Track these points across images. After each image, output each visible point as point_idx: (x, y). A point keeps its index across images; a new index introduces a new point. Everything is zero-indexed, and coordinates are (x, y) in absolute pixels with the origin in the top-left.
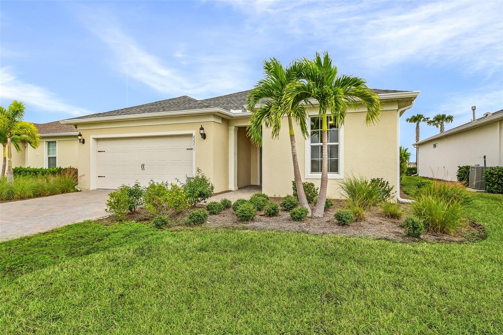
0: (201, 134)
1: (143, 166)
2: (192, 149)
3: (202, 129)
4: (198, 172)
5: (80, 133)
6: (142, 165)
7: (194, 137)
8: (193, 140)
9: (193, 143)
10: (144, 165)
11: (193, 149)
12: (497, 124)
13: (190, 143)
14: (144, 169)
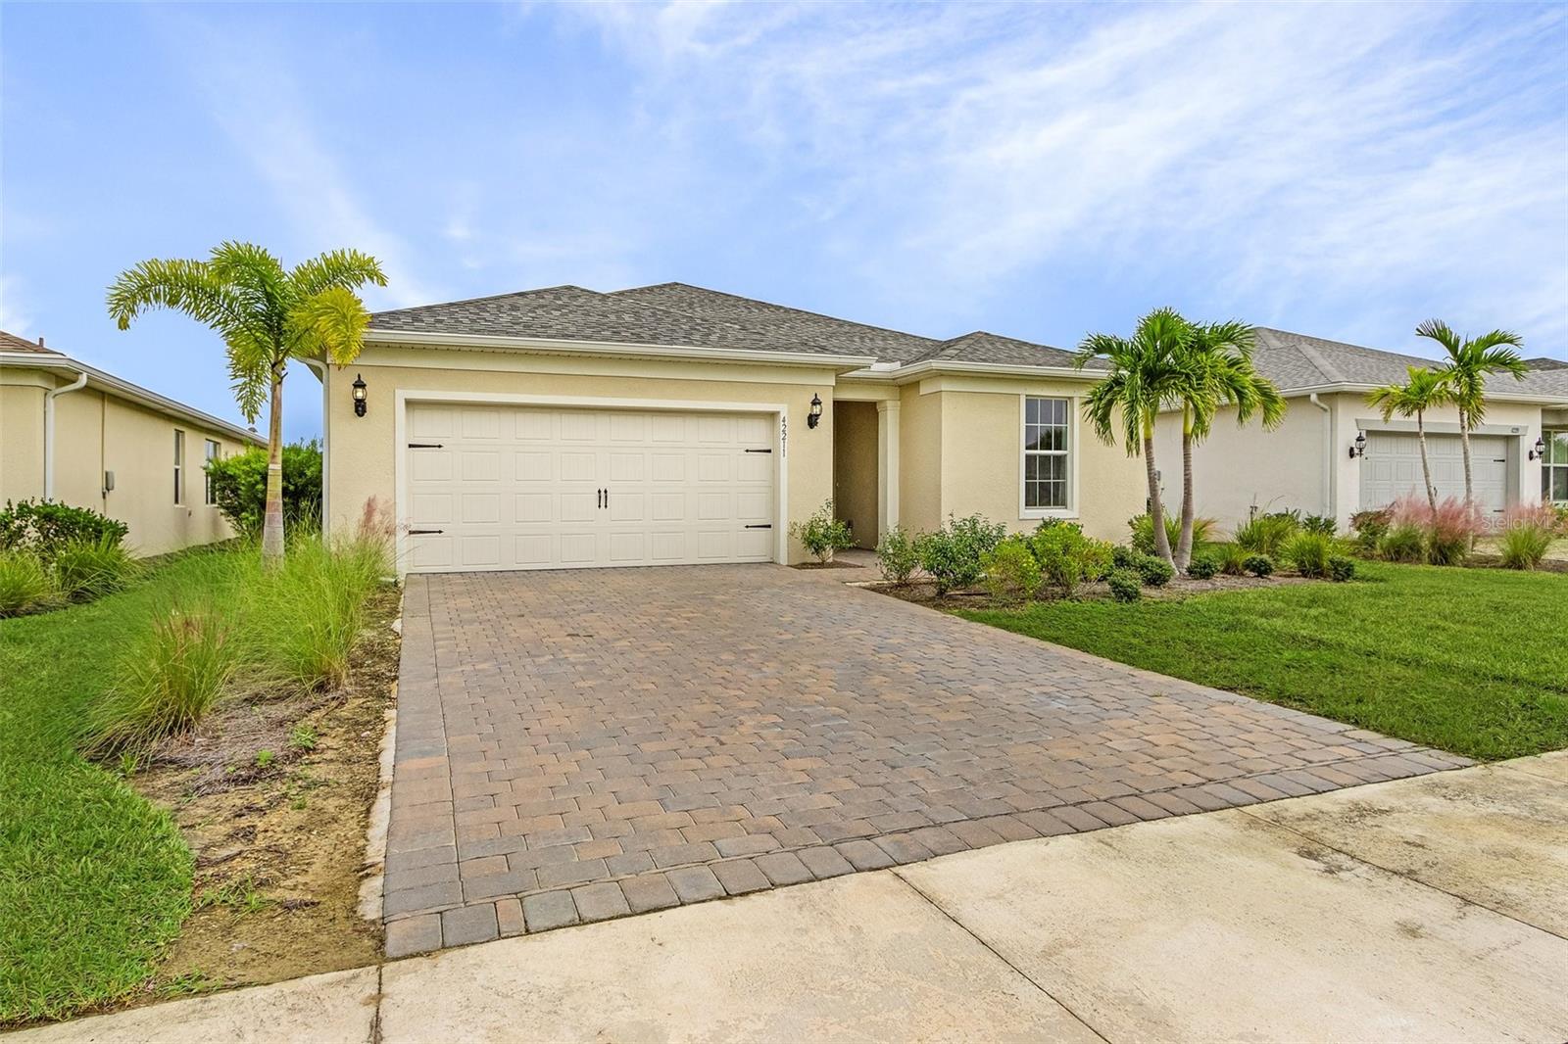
1: (603, 497)
5: (359, 376)
6: (599, 492)
7: (784, 421)
8: (782, 428)
9: (782, 436)
10: (606, 492)
11: (780, 451)
13: (756, 434)
14: (606, 506)
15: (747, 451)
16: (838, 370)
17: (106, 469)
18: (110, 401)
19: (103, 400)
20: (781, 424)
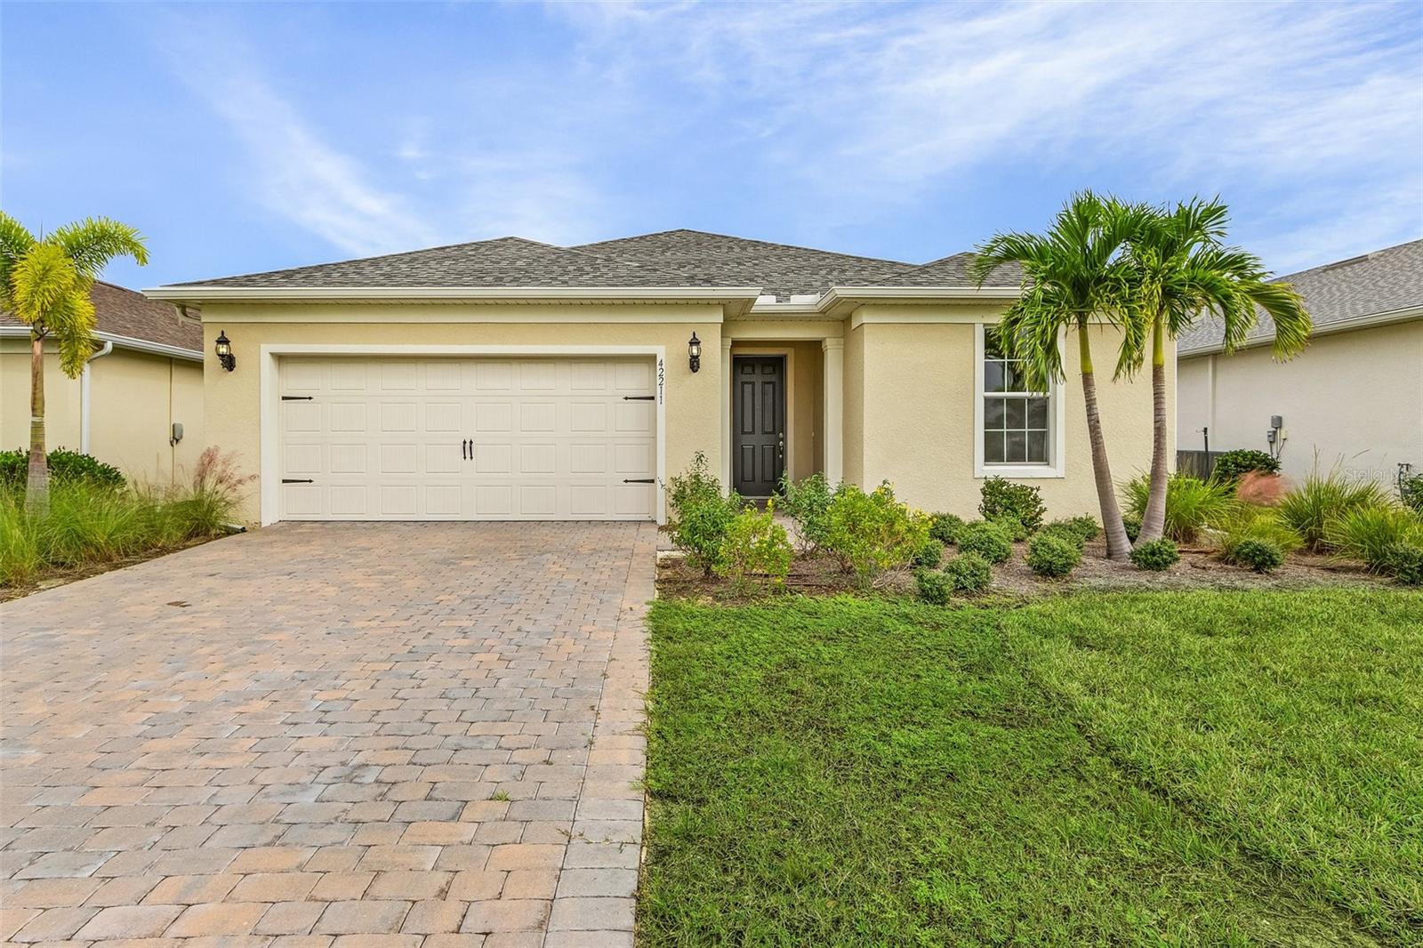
1: (468, 448)
2: (653, 398)
3: (695, 342)
4: (697, 462)
5: (223, 333)
6: (465, 442)
7: (661, 365)
8: (659, 372)
9: (659, 382)
10: (471, 442)
11: (658, 398)
12: (1208, 360)
13: (632, 380)
14: (471, 458)
15: (626, 398)
16: (724, 304)
17: (174, 421)
18: (176, 365)
19: (171, 364)
20: (659, 367)
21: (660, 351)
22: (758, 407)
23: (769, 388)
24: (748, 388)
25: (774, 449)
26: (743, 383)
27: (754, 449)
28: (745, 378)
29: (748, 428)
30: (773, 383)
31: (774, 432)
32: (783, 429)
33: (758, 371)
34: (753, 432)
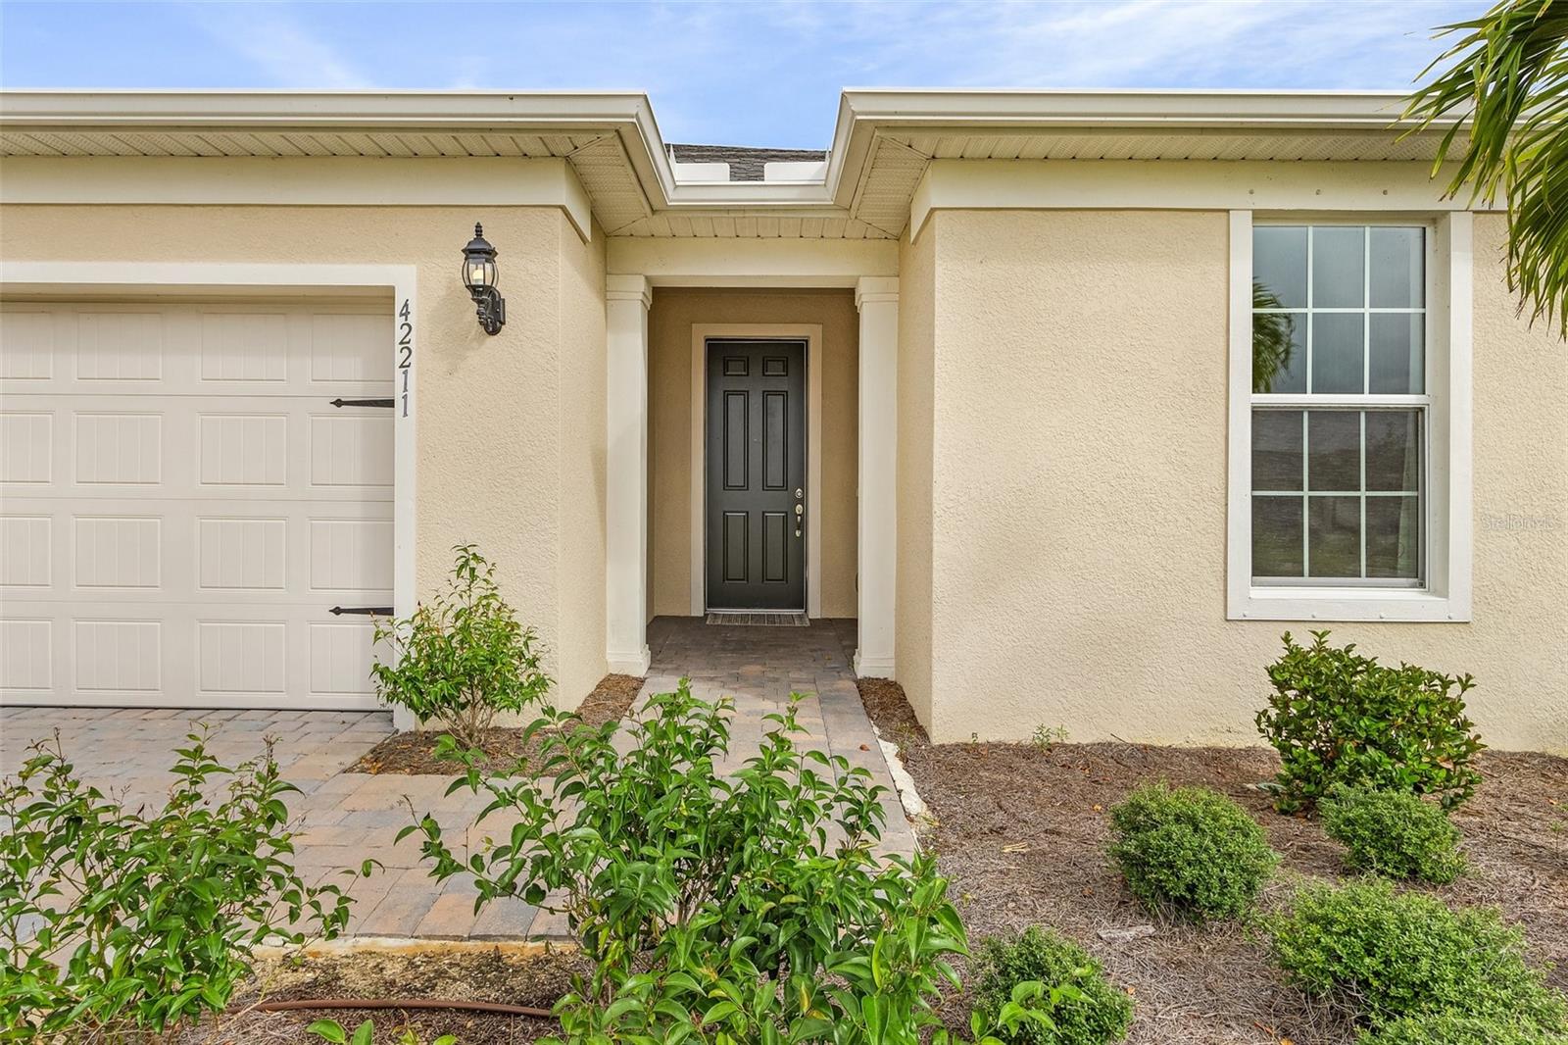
0: (474, 289)
2: (390, 403)
3: (479, 251)
4: (466, 573)
7: (406, 314)
8: (399, 334)
9: (399, 358)
11: (399, 403)
13: (354, 359)
15: (339, 403)
16: (565, 155)
20: (399, 320)
21: (404, 278)
22: (756, 438)
23: (776, 403)
24: (736, 403)
25: (785, 519)
26: (727, 394)
27: (747, 519)
28: (733, 385)
29: (736, 478)
30: (784, 394)
31: (785, 487)
32: (802, 483)
33: (756, 369)
34: (746, 487)
